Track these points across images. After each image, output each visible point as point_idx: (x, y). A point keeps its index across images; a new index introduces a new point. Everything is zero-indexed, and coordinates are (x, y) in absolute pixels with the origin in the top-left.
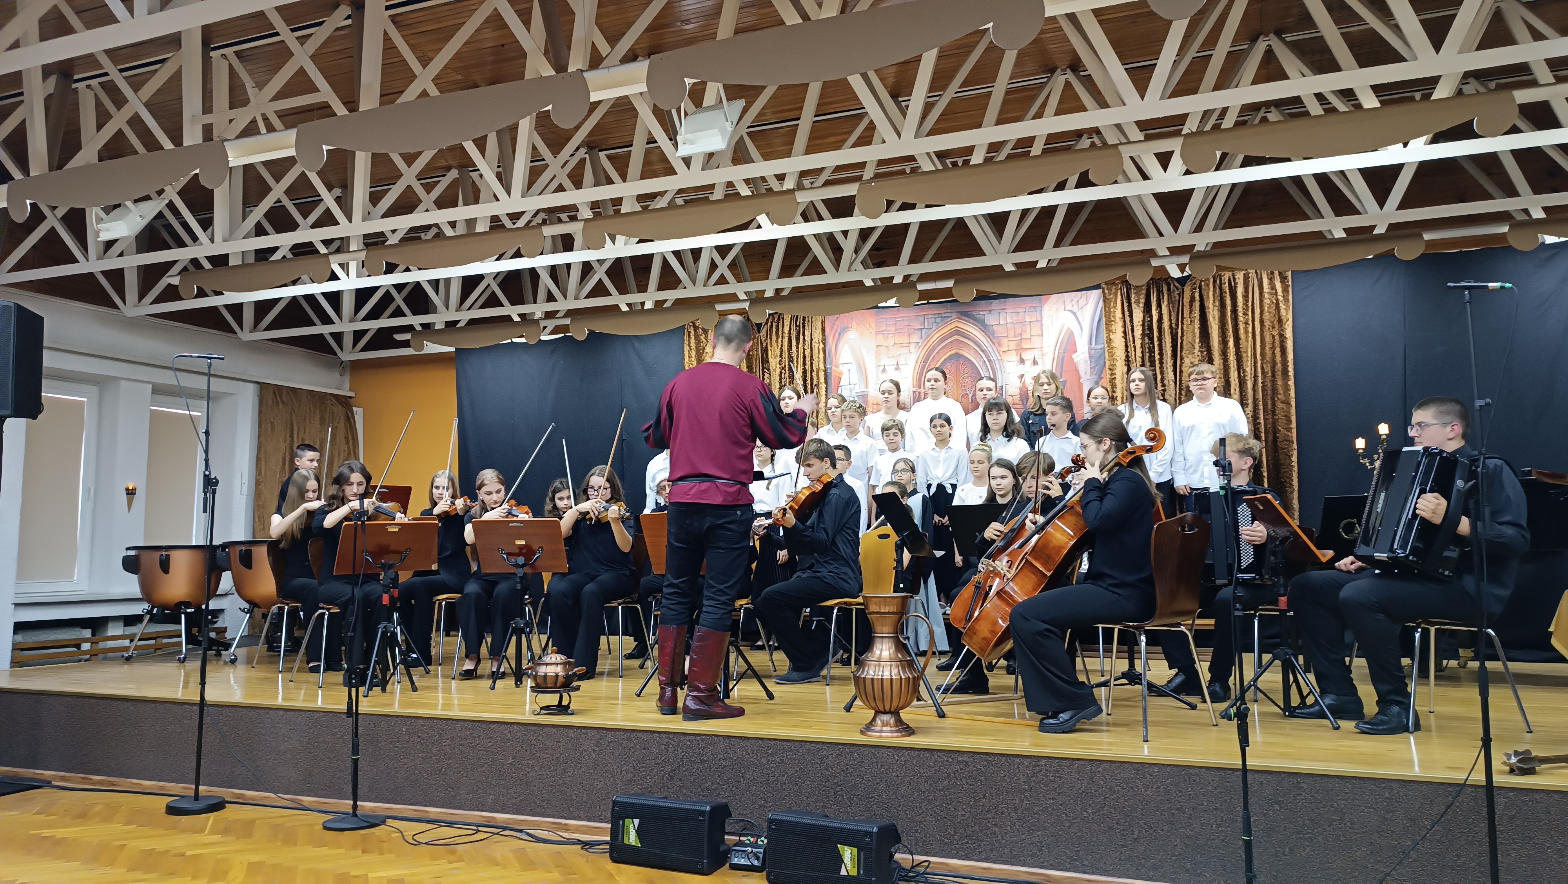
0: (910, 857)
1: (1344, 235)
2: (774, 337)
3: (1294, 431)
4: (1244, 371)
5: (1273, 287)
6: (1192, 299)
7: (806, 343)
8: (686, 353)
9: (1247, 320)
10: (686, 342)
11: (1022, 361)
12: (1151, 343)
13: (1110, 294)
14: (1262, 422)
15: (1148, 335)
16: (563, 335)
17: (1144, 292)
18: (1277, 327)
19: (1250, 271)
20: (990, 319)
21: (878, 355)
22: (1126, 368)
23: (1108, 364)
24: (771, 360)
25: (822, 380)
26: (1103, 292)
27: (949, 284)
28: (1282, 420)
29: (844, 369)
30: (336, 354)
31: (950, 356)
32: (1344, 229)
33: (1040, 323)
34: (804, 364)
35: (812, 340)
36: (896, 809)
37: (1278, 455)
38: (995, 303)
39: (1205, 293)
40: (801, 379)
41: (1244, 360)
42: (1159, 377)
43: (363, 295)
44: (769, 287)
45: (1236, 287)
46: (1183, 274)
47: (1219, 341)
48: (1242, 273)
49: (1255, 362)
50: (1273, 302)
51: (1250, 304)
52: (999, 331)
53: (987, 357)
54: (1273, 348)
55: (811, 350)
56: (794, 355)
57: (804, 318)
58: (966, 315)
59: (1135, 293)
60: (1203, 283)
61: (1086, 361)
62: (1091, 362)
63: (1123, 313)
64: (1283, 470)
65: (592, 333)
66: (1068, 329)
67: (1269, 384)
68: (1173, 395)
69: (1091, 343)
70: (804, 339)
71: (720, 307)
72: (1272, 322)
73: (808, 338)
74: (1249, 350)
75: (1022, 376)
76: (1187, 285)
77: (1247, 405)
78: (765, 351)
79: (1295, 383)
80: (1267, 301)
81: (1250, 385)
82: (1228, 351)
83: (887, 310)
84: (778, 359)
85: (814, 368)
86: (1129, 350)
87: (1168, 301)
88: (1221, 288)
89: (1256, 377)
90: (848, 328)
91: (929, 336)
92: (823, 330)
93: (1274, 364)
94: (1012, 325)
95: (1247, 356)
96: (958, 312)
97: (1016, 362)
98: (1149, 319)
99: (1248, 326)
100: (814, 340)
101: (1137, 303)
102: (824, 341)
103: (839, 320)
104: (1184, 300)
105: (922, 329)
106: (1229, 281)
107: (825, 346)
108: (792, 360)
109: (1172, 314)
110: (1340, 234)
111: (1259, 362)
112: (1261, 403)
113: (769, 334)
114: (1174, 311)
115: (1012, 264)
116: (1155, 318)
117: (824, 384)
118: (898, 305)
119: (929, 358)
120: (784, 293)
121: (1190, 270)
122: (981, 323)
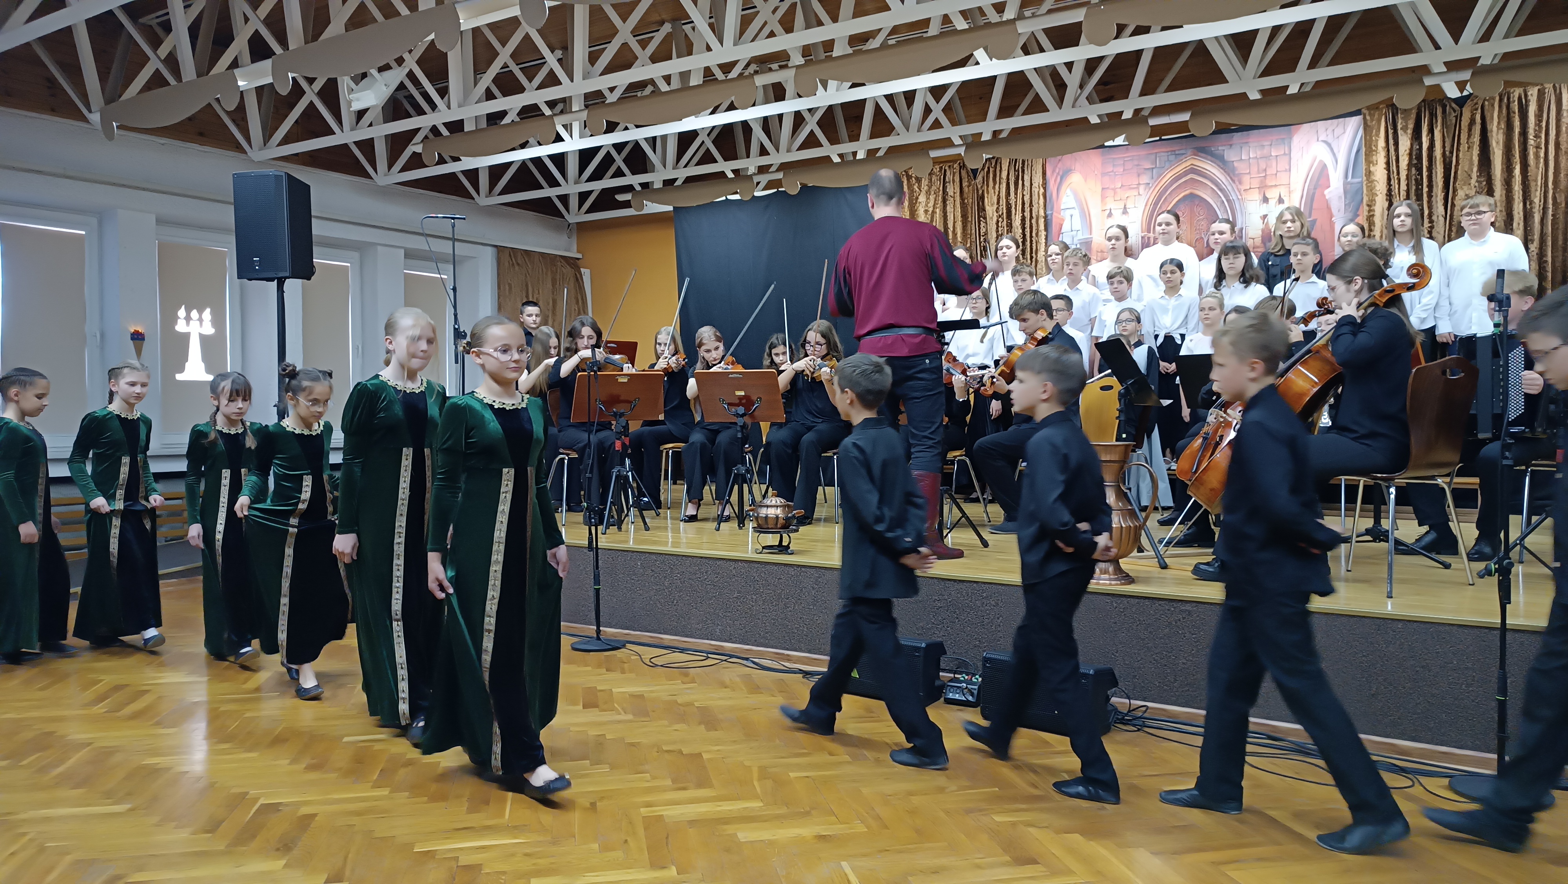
0: (1127, 701)
2: (991, 183)
4: (1531, 203)
6: (1472, 122)
7: (1026, 188)
9: (1540, 143)
11: (1266, 200)
12: (1418, 175)
13: (1372, 120)
14: (1549, 259)
15: (1416, 166)
16: (777, 190)
17: (1413, 116)
19: (1547, 86)
20: (1230, 155)
21: (1103, 198)
22: (1386, 204)
23: (1365, 199)
24: (987, 208)
25: (1042, 227)
26: (1365, 118)
29: (1066, 215)
30: (563, 217)
31: (1185, 197)
33: (1288, 157)
34: (1023, 211)
35: (1031, 184)
36: (1113, 654)
38: (1237, 136)
39: (1488, 115)
41: (1533, 189)
42: (1426, 212)
43: (586, 155)
44: (986, 129)
45: (1527, 105)
46: (1462, 93)
47: (1502, 169)
48: (1537, 88)
49: (1546, 192)
51: (1544, 124)
52: (1241, 167)
53: (1226, 196)
55: (1031, 196)
56: (1012, 202)
57: (1023, 162)
58: (1203, 151)
59: (1402, 118)
60: (1486, 103)
61: (1340, 197)
62: (1345, 198)
63: (1387, 141)
65: (804, 187)
66: (1321, 161)
67: (1562, 217)
68: (1442, 232)
70: (1023, 185)
71: (934, 154)
73: (1027, 184)
74: (1539, 178)
75: (1265, 217)
76: (1466, 105)
77: (1532, 241)
78: (982, 198)
80: (1565, 120)
81: (1537, 218)
82: (1513, 180)
83: (1114, 149)
84: (995, 206)
85: (1034, 215)
86: (1392, 182)
87: (1442, 125)
88: (1508, 108)
89: (1545, 209)
90: (1071, 170)
91: (1160, 176)
92: (1044, 173)
94: (1255, 160)
95: (1537, 185)
96: (1194, 148)
97: (1259, 201)
98: (1418, 147)
99: (1539, 150)
100: (1034, 185)
101: (1405, 129)
102: (1045, 185)
103: (1060, 163)
104: (1462, 123)
105: (1153, 168)
106: (1520, 98)
107: (1045, 191)
108: (1011, 207)
109: (1447, 139)
111: (1551, 191)
112: (1550, 238)
113: (986, 180)
114: (1448, 137)
115: (1258, 91)
116: (1425, 146)
117: (1043, 231)
118: (1127, 143)
119: (1161, 199)
120: (1003, 135)
121: (1471, 87)
122: (1220, 159)
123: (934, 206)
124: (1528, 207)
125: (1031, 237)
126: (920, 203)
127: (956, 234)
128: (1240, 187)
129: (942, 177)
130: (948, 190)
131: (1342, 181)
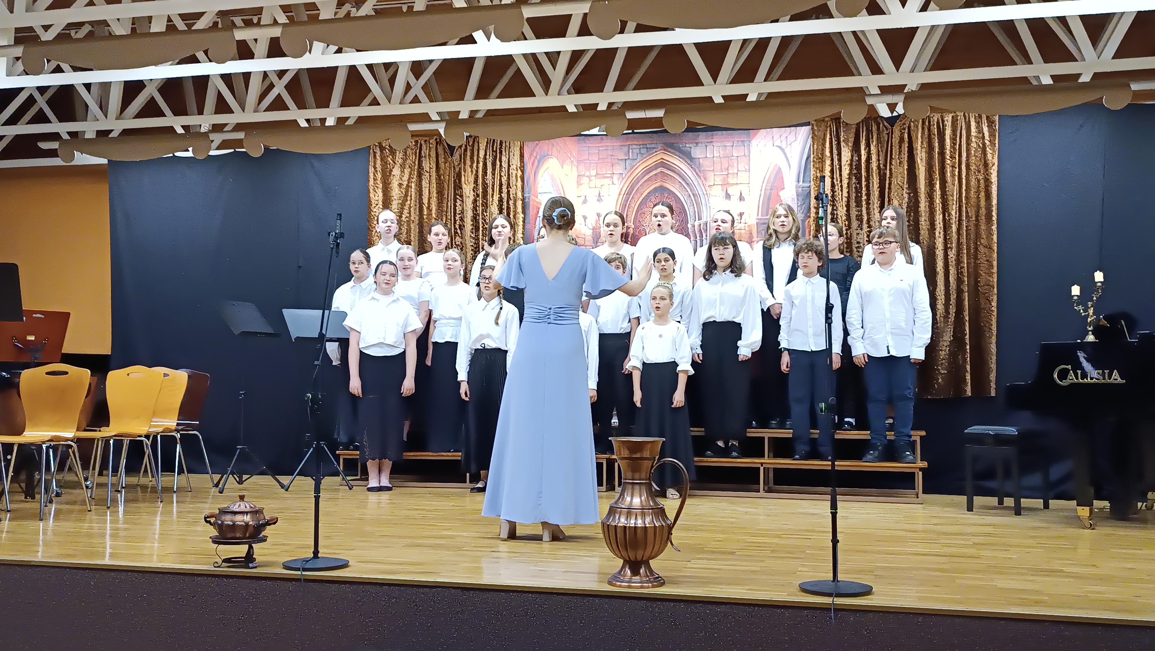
1: (1050, 82)
2: (468, 162)
3: (995, 276)
4: (950, 215)
5: (980, 131)
6: (901, 140)
7: (503, 169)
8: (371, 175)
9: (955, 163)
10: (372, 164)
11: (728, 196)
12: (858, 183)
13: (819, 131)
15: (856, 175)
16: (233, 150)
17: (853, 130)
18: (982, 172)
19: (958, 113)
20: (697, 152)
21: (579, 184)
24: (464, 186)
25: (520, 209)
26: (813, 129)
27: (659, 113)
28: (984, 266)
31: (655, 188)
32: (1052, 76)
33: (747, 157)
34: (501, 192)
35: (509, 166)
37: (979, 300)
38: (703, 135)
39: (913, 134)
41: (951, 203)
42: (865, 218)
44: (464, 107)
45: (944, 130)
46: (892, 113)
47: (926, 183)
48: (950, 116)
49: (960, 207)
50: (979, 146)
51: (958, 147)
52: (706, 164)
53: (693, 191)
54: (978, 192)
55: (509, 178)
56: (489, 182)
57: (501, 142)
58: (671, 147)
59: (844, 132)
60: (912, 124)
62: (798, 200)
63: (831, 152)
64: (982, 315)
65: (266, 149)
66: (776, 165)
67: (972, 228)
69: (798, 182)
70: (501, 165)
71: (412, 127)
72: (978, 166)
73: (505, 165)
74: (955, 193)
76: (896, 125)
77: (951, 248)
78: (459, 176)
79: (997, 228)
80: (974, 145)
81: (954, 228)
82: (935, 193)
83: (590, 138)
84: (472, 185)
85: (511, 196)
87: (877, 141)
88: (929, 130)
89: (960, 220)
90: (548, 155)
91: (633, 167)
92: (522, 156)
93: (978, 207)
94: (719, 159)
95: (953, 200)
96: (665, 144)
97: (722, 197)
98: (857, 158)
99: (954, 169)
100: (512, 167)
101: (846, 141)
102: (522, 168)
103: (538, 147)
104: (894, 140)
105: (626, 159)
106: (938, 122)
107: (523, 173)
108: (487, 187)
109: (881, 153)
110: (1047, 81)
111: (964, 206)
112: (965, 247)
113: (462, 158)
114: (882, 152)
115: (722, 96)
116: (864, 158)
117: (521, 213)
118: (605, 133)
119: (633, 190)
120: (479, 115)
121: (900, 109)
122: (687, 156)
123: (409, 179)
124: (947, 217)
126: (394, 175)
127: (431, 211)
128: (705, 182)
129: (418, 151)
130: (423, 165)
131: (794, 184)
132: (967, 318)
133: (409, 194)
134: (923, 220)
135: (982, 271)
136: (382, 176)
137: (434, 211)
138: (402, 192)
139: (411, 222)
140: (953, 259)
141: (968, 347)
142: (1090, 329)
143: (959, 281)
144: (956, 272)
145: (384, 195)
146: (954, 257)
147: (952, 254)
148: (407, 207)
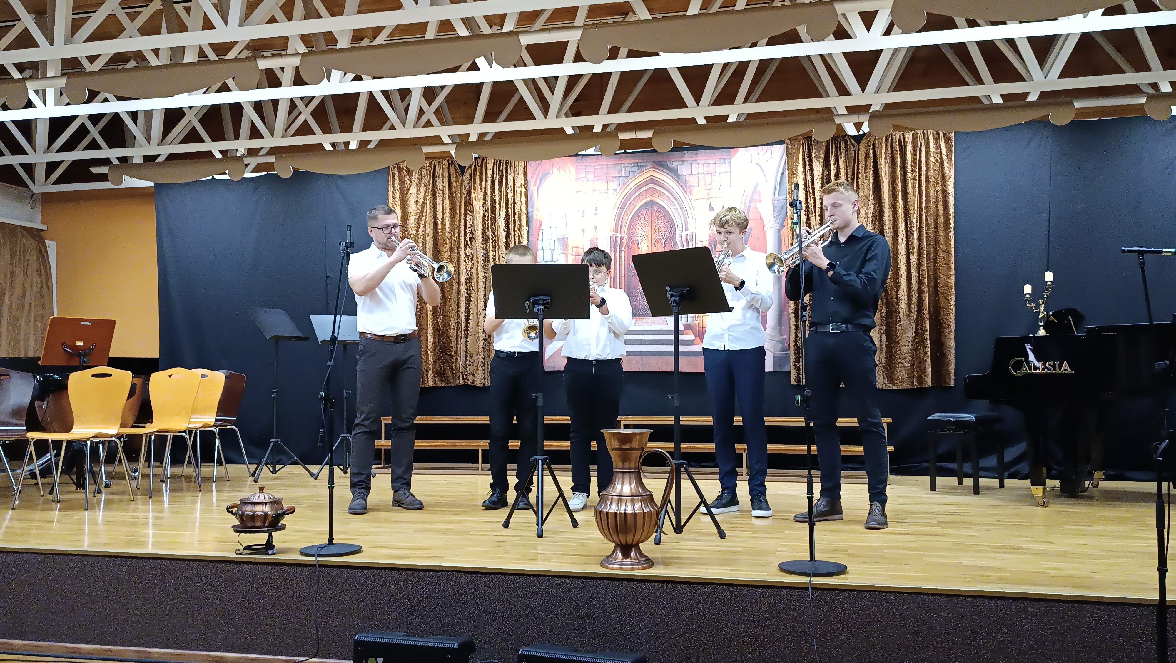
1: (1000, 101)
2: (478, 181)
3: (953, 277)
4: (911, 223)
5: (938, 147)
6: (867, 156)
7: (509, 187)
8: (390, 193)
9: (915, 176)
10: (391, 183)
13: (793, 149)
14: (926, 268)
16: (266, 173)
17: (824, 148)
18: (940, 184)
19: (918, 131)
20: (683, 170)
21: (577, 200)
23: (789, 213)
24: (474, 201)
25: (524, 223)
26: (787, 147)
27: (648, 134)
28: (943, 268)
29: (545, 213)
30: (28, 186)
31: (646, 203)
32: (1001, 95)
33: (729, 174)
34: (507, 207)
35: (514, 184)
37: (939, 299)
38: (689, 154)
39: (878, 151)
40: (503, 222)
41: (912, 212)
44: (473, 131)
45: (905, 146)
46: (858, 132)
47: (889, 194)
48: (911, 133)
49: (921, 216)
50: (937, 161)
51: (917, 161)
52: (692, 181)
53: (680, 204)
54: (936, 202)
55: (514, 194)
56: (497, 199)
57: (507, 163)
58: (661, 165)
59: (815, 149)
60: (877, 142)
61: (770, 211)
62: (774, 211)
63: (804, 167)
64: (942, 313)
65: (296, 172)
66: (754, 181)
67: (932, 235)
69: (774, 195)
71: (426, 149)
72: (936, 179)
73: (510, 183)
74: (916, 204)
76: (862, 142)
78: (469, 193)
79: (954, 234)
80: (932, 159)
81: (915, 236)
82: (898, 204)
83: (586, 158)
84: (482, 202)
85: (516, 211)
86: (809, 201)
87: (845, 157)
88: (892, 146)
89: (920, 228)
90: (549, 173)
91: (626, 183)
92: (525, 175)
93: (937, 216)
94: (703, 175)
95: (914, 209)
96: (654, 162)
98: (827, 173)
99: (915, 181)
100: (517, 185)
101: (817, 157)
102: (526, 186)
103: (540, 166)
104: (860, 156)
105: (619, 177)
106: (900, 140)
107: (527, 190)
108: (495, 203)
109: (848, 169)
110: (997, 100)
111: (924, 215)
112: (925, 252)
113: (472, 177)
114: (849, 166)
115: (705, 117)
116: (833, 173)
117: (525, 226)
118: (600, 153)
119: (626, 204)
120: (488, 138)
121: (865, 128)
122: (674, 173)
123: (424, 197)
124: (909, 225)
125: (515, 231)
126: (411, 194)
127: (445, 225)
128: (690, 197)
129: (432, 171)
130: (437, 184)
131: (772, 196)
132: (928, 316)
133: (425, 211)
134: (887, 228)
135: (941, 273)
136: (400, 195)
137: (447, 226)
138: (418, 208)
139: (427, 235)
140: (915, 263)
141: (928, 342)
142: (1041, 324)
143: (920, 282)
144: (917, 275)
145: (402, 211)
146: (916, 261)
147: (914, 258)
148: (423, 222)
